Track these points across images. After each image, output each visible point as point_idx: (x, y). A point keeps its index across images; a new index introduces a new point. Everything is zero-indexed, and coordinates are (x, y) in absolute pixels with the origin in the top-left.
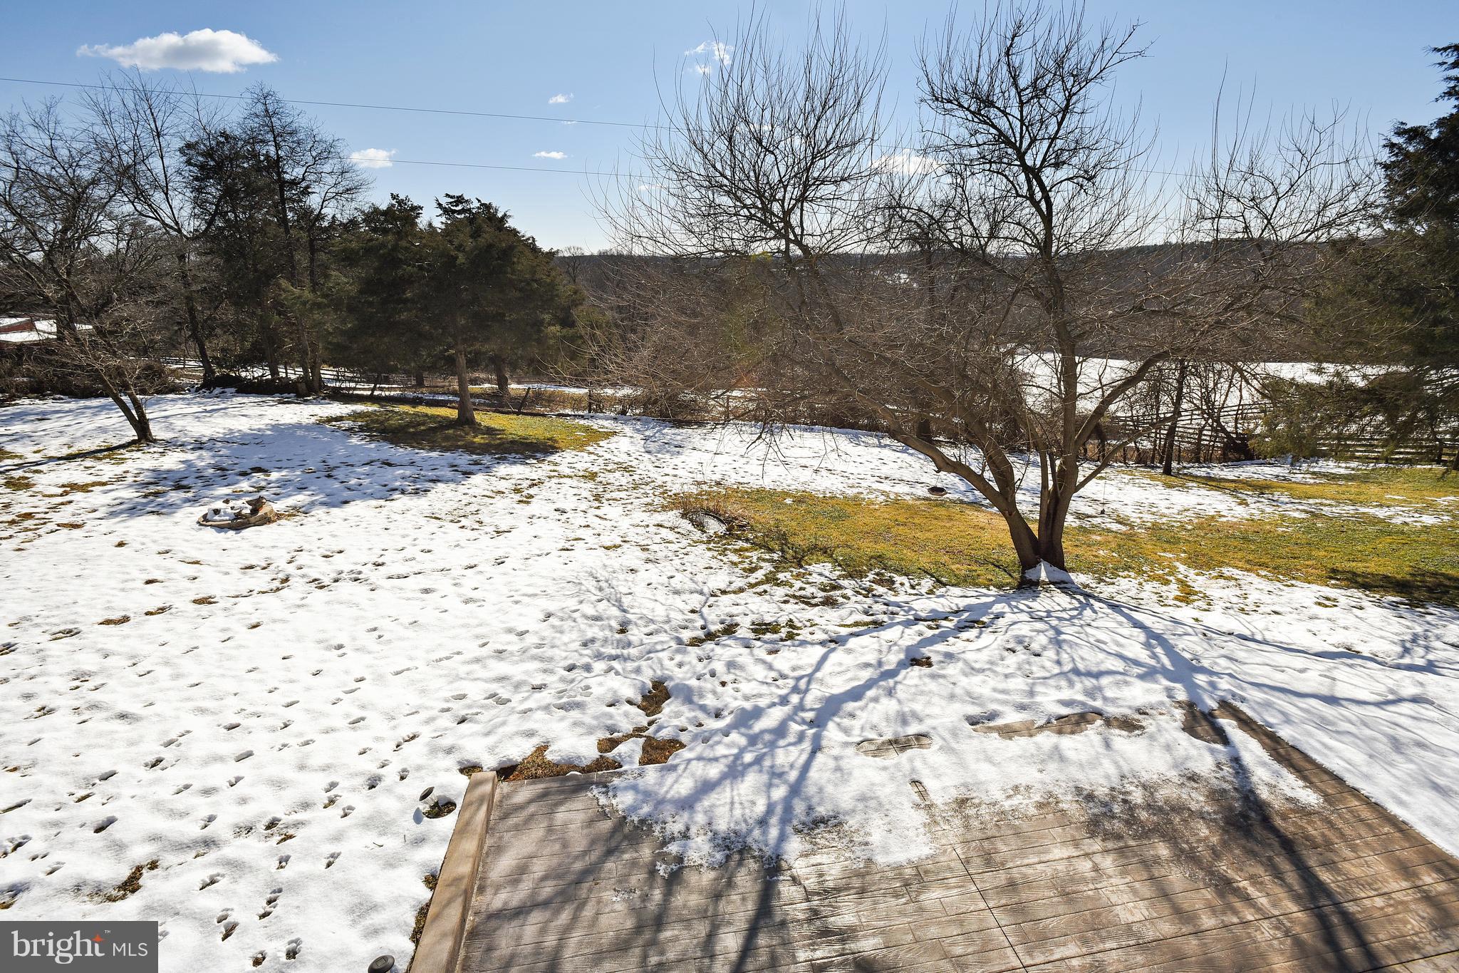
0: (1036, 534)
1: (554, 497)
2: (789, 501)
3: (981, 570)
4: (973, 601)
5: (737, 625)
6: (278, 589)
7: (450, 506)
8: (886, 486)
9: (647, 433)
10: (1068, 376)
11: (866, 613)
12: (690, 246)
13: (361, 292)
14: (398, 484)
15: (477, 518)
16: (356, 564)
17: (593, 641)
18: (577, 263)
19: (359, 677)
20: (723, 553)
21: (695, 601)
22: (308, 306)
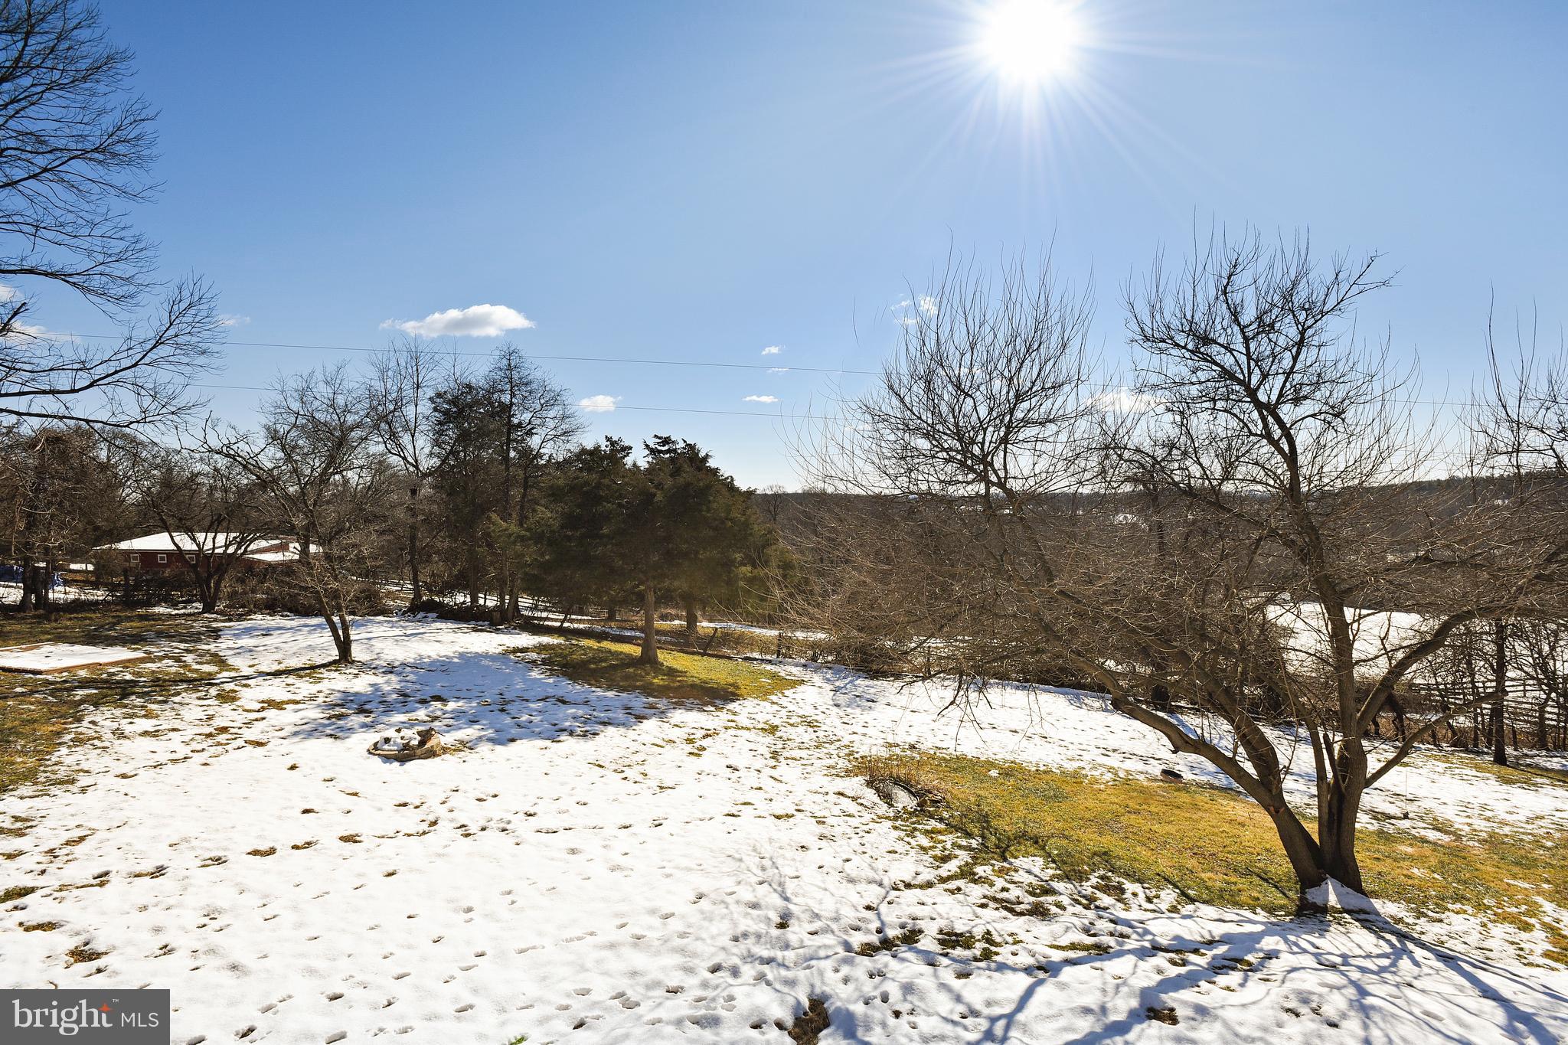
0: (1317, 841)
1: (727, 750)
2: (994, 773)
3: (1242, 883)
4: (1233, 929)
5: (921, 932)
6: (424, 833)
7: (616, 754)
8: (1114, 761)
9: (837, 684)
10: (1341, 637)
11: (1087, 931)
12: (884, 486)
13: (562, 527)
14: (567, 724)
15: (641, 769)
16: (508, 811)
17: (745, 935)
18: (776, 502)
19: (480, 950)
20: (911, 834)
21: (873, 894)
22: (512, 538)
